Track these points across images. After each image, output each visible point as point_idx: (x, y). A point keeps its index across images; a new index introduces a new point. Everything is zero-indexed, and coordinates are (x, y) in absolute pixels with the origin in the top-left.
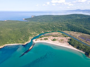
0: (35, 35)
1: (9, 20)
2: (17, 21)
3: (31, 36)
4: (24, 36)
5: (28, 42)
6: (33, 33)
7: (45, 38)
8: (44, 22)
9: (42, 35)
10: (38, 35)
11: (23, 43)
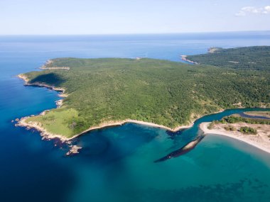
0: (208, 109)
1: (145, 59)
2: (164, 62)
3: (198, 112)
4: (176, 108)
5: (183, 127)
6: (203, 103)
7: (245, 125)
8: (251, 71)
9: (236, 115)
10: (222, 110)
11: (170, 125)
